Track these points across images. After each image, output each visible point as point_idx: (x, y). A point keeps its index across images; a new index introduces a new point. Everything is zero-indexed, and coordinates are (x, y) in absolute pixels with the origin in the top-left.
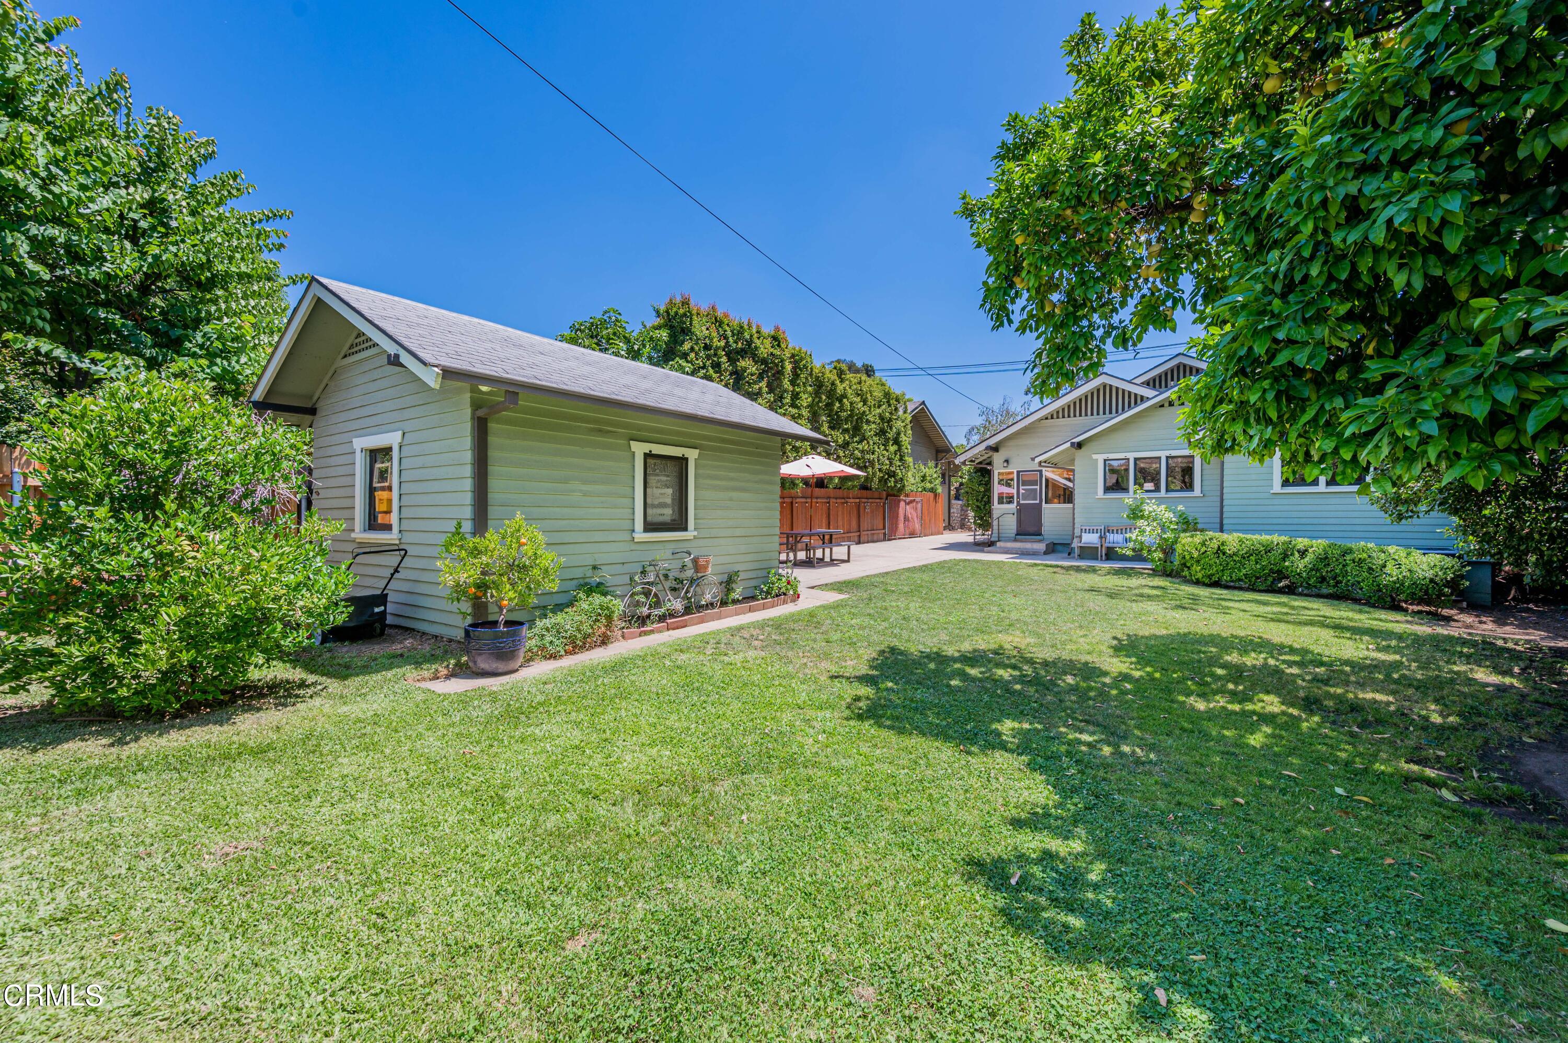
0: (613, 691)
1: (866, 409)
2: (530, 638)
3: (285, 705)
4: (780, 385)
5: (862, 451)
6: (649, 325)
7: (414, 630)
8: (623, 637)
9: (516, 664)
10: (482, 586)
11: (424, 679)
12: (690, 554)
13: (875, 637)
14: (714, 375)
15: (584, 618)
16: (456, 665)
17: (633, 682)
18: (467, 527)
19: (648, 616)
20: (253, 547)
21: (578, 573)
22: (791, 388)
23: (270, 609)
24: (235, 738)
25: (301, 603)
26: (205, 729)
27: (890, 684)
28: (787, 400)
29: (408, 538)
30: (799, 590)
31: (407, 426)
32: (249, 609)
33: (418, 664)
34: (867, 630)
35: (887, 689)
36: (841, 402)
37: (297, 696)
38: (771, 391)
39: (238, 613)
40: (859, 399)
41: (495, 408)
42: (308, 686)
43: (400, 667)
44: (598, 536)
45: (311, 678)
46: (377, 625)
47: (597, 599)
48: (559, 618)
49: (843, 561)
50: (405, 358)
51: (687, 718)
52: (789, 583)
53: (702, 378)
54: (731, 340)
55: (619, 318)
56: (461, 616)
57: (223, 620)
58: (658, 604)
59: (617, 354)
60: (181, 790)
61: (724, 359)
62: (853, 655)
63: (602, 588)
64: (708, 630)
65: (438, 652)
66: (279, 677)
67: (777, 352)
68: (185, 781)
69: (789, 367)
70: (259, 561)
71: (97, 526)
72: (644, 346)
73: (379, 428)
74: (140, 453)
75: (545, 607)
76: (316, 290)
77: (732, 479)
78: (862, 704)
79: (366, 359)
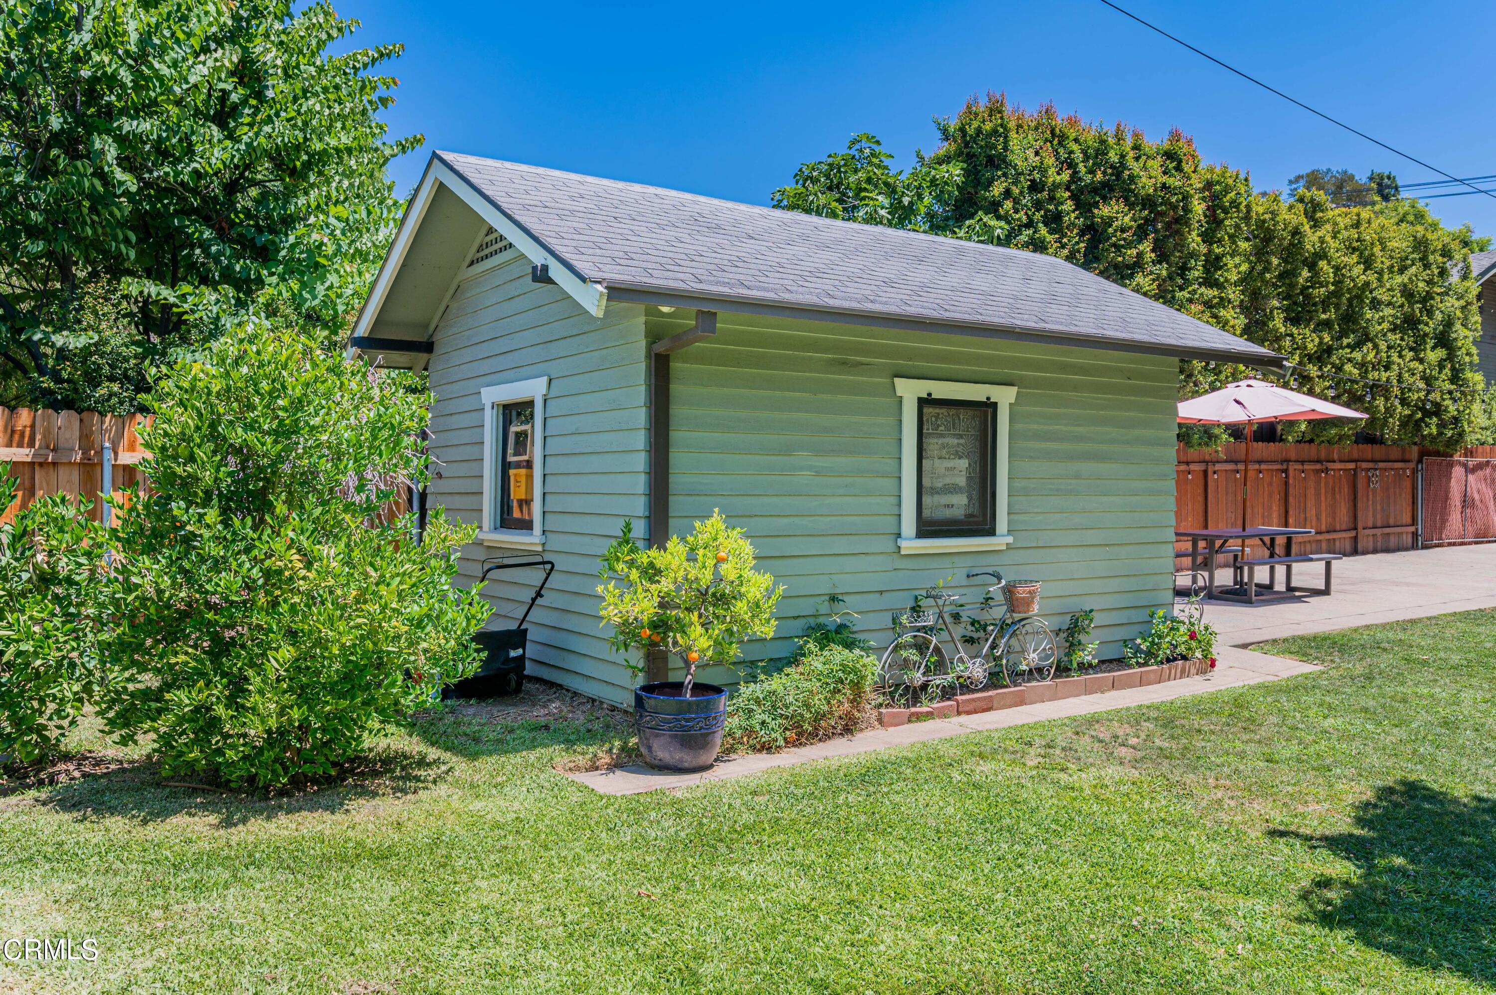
0: (863, 818)
1: (1372, 277)
2: (731, 715)
3: (404, 791)
4: (1181, 245)
5: (1362, 366)
6: (928, 155)
7: (561, 686)
8: (880, 721)
9: (708, 757)
10: (660, 625)
11: (578, 769)
12: (999, 579)
13: (1374, 760)
14: (1049, 238)
15: (815, 685)
16: (622, 749)
17: (896, 805)
18: (639, 529)
19: (924, 687)
20: (372, 564)
21: (806, 607)
22: (1203, 249)
23: (389, 653)
24: (350, 833)
25: (424, 645)
26: (316, 815)
27: (1399, 861)
28: (1197, 273)
29: (555, 542)
30: (1215, 651)
31: (555, 368)
32: (365, 652)
33: (569, 743)
34: (1357, 743)
35: (1393, 871)
36: (1312, 266)
37: (417, 779)
38: (1162, 257)
39: (353, 658)
40: (1355, 258)
41: (681, 338)
42: (429, 765)
43: (546, 746)
44: (840, 545)
45: (433, 753)
46: (513, 676)
47: (838, 654)
48: (776, 683)
49: (1316, 593)
50: (557, 272)
51: (990, 880)
52: (1193, 636)
53: (1026, 245)
54: (1082, 168)
55: (877, 149)
56: (629, 672)
57: (336, 666)
58: (940, 666)
59: (872, 219)
60: (299, 899)
61: (1069, 206)
62: (1322, 793)
63: (845, 634)
64: (1031, 720)
65: (596, 726)
66: (393, 747)
67: (1174, 181)
68: (302, 886)
69: (1198, 208)
70: (377, 584)
71: (206, 534)
72: (920, 197)
73: (517, 373)
74: (251, 437)
75: (753, 663)
76: (439, 173)
77: (1080, 439)
78: (1336, 895)
79: (500, 267)
